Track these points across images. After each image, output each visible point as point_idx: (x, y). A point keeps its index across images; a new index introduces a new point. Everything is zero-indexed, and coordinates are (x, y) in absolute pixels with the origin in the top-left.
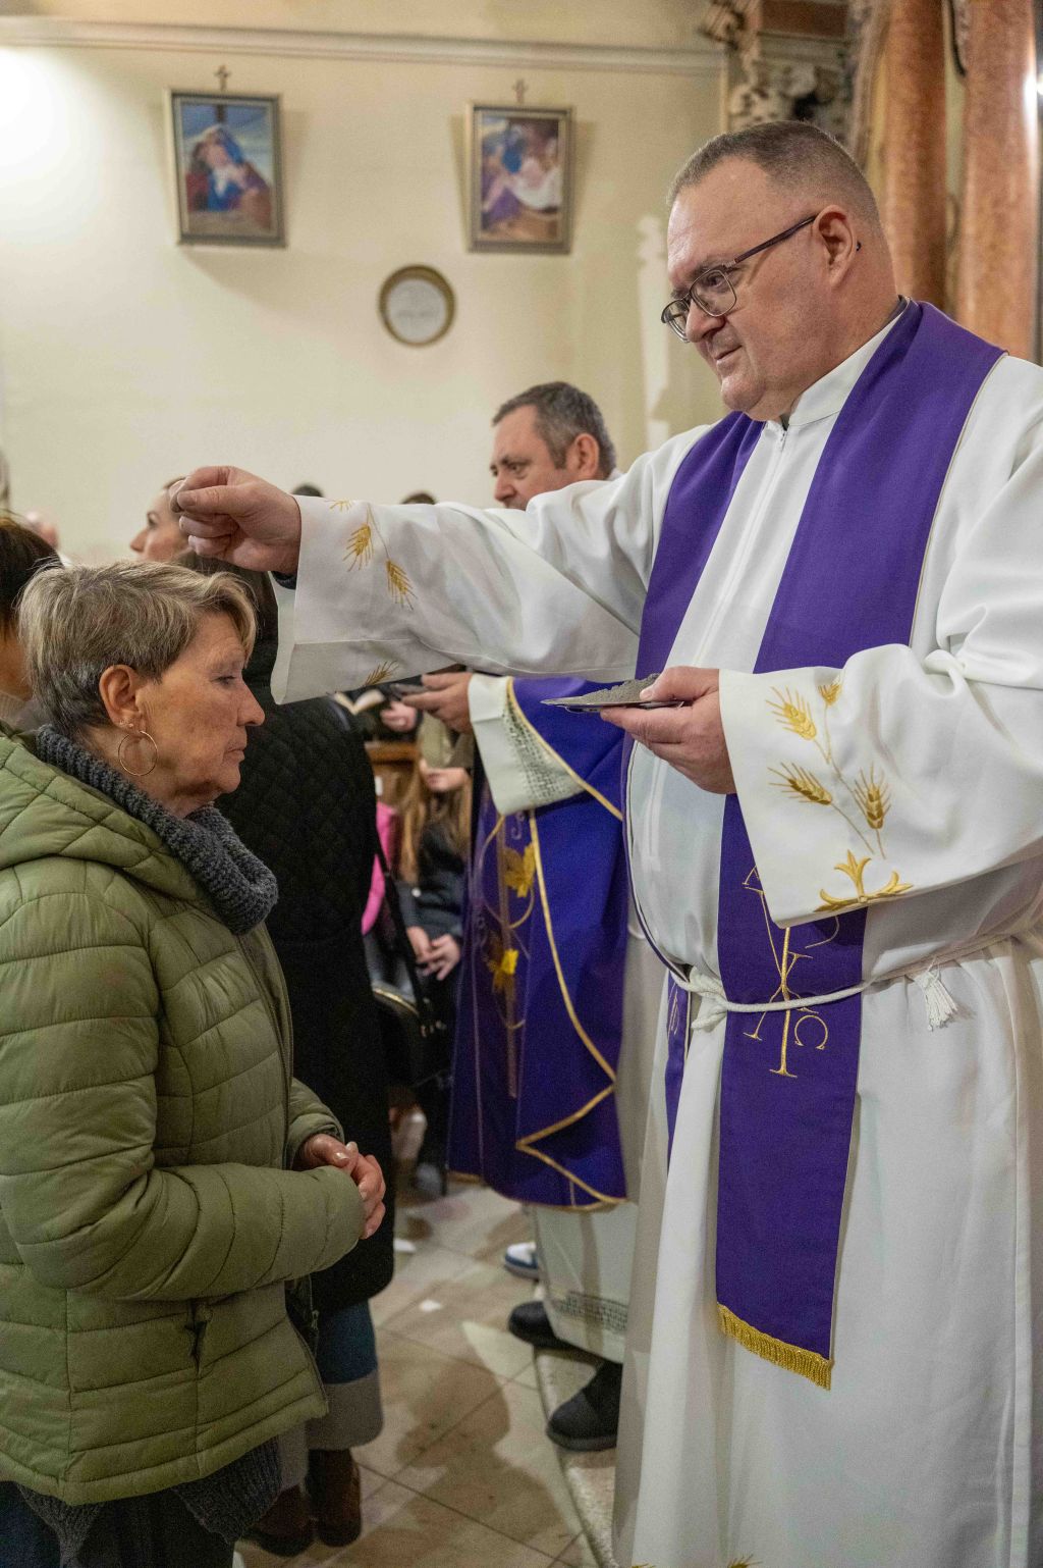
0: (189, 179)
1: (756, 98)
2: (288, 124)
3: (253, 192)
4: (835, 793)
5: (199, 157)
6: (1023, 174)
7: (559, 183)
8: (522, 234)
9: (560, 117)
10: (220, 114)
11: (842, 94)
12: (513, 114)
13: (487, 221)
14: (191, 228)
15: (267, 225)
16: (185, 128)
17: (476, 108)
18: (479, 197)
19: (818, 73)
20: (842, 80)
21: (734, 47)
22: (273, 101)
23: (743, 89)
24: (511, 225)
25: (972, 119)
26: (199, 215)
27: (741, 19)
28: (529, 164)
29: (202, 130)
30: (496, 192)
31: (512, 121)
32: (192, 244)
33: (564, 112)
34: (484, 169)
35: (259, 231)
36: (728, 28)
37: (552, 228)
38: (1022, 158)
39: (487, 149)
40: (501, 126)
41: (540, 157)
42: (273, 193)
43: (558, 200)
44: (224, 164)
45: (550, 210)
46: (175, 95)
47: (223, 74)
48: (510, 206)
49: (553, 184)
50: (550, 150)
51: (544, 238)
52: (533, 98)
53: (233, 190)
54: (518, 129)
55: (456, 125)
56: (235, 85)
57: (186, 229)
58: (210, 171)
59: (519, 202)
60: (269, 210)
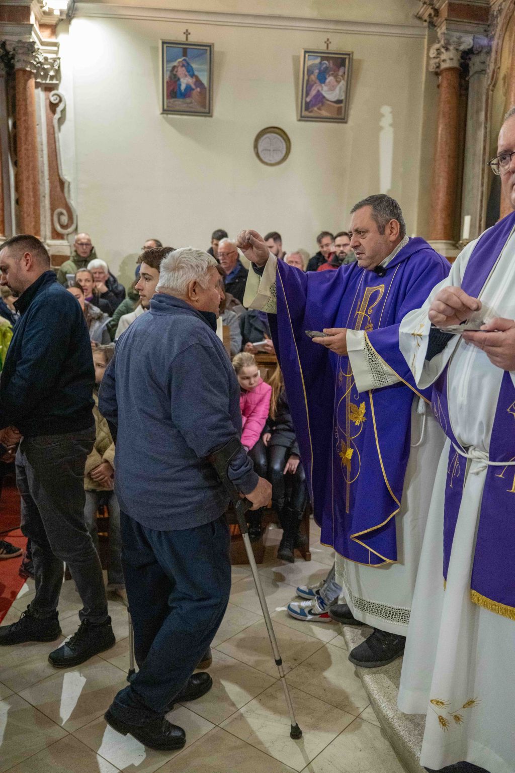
0: (168, 82)
1: (443, 50)
2: (216, 58)
3: (198, 89)
5: (175, 72)
7: (344, 88)
8: (324, 113)
9: (347, 57)
10: (185, 53)
11: (486, 49)
12: (323, 55)
13: (308, 106)
14: (168, 107)
15: (204, 106)
16: (167, 59)
17: (306, 52)
18: (305, 94)
19: (474, 40)
20: (486, 43)
21: (432, 25)
22: (210, 46)
23: (437, 46)
24: (320, 108)
26: (172, 100)
27: (437, 12)
28: (330, 79)
29: (176, 60)
30: (313, 92)
31: (323, 58)
32: (167, 114)
33: (349, 55)
34: (308, 81)
35: (200, 109)
36: (430, 15)
39: (310, 72)
40: (318, 61)
41: (336, 76)
42: (208, 91)
43: (343, 98)
44: (186, 76)
45: (339, 102)
46: (163, 43)
47: (187, 33)
48: (320, 99)
49: (340, 88)
50: (341, 73)
51: (335, 115)
52: (333, 48)
53: (189, 88)
54: (326, 62)
55: (296, 60)
56: (192, 39)
57: (165, 107)
58: (179, 79)
59: (324, 97)
60: (205, 98)
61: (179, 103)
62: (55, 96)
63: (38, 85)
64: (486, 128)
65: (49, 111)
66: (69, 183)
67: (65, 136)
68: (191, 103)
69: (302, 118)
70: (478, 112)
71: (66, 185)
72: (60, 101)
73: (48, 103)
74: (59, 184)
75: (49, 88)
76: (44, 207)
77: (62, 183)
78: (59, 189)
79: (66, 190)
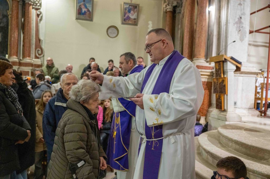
0: (78, 10)
1: (167, 5)
2: (95, 3)
3: (88, 13)
4: (155, 110)
5: (80, 7)
6: (206, 22)
7: (136, 15)
8: (130, 22)
9: (137, 5)
11: (181, 6)
12: (130, 4)
13: (125, 20)
14: (78, 17)
15: (90, 18)
16: (78, 2)
17: (124, 3)
18: (124, 16)
19: (177, 3)
20: (181, 4)
23: (166, 4)
24: (128, 21)
25: (198, 13)
26: (79, 15)
28: (132, 12)
29: (81, 3)
30: (126, 16)
32: (78, 20)
33: (138, 5)
34: (125, 12)
35: (88, 19)
37: (135, 22)
38: (206, 20)
39: (125, 9)
40: (128, 6)
41: (134, 11)
42: (91, 13)
43: (136, 18)
44: (84, 8)
45: (135, 19)
48: (129, 18)
49: (135, 15)
50: (135, 10)
51: (133, 23)
52: (133, 2)
53: (85, 12)
54: (130, 7)
55: (121, 5)
57: (77, 17)
58: (82, 9)
59: (130, 17)
60: (90, 15)
61: (82, 16)
62: (39, 12)
63: (33, 8)
64: (181, 30)
65: (37, 17)
66: (42, 41)
67: (42, 25)
68: (86, 16)
69: (123, 23)
70: (178, 25)
71: (41, 41)
72: (41, 13)
73: (36, 14)
74: (39, 40)
75: (37, 9)
76: (33, 48)
77: (40, 40)
78: (38, 42)
79: (41, 42)
